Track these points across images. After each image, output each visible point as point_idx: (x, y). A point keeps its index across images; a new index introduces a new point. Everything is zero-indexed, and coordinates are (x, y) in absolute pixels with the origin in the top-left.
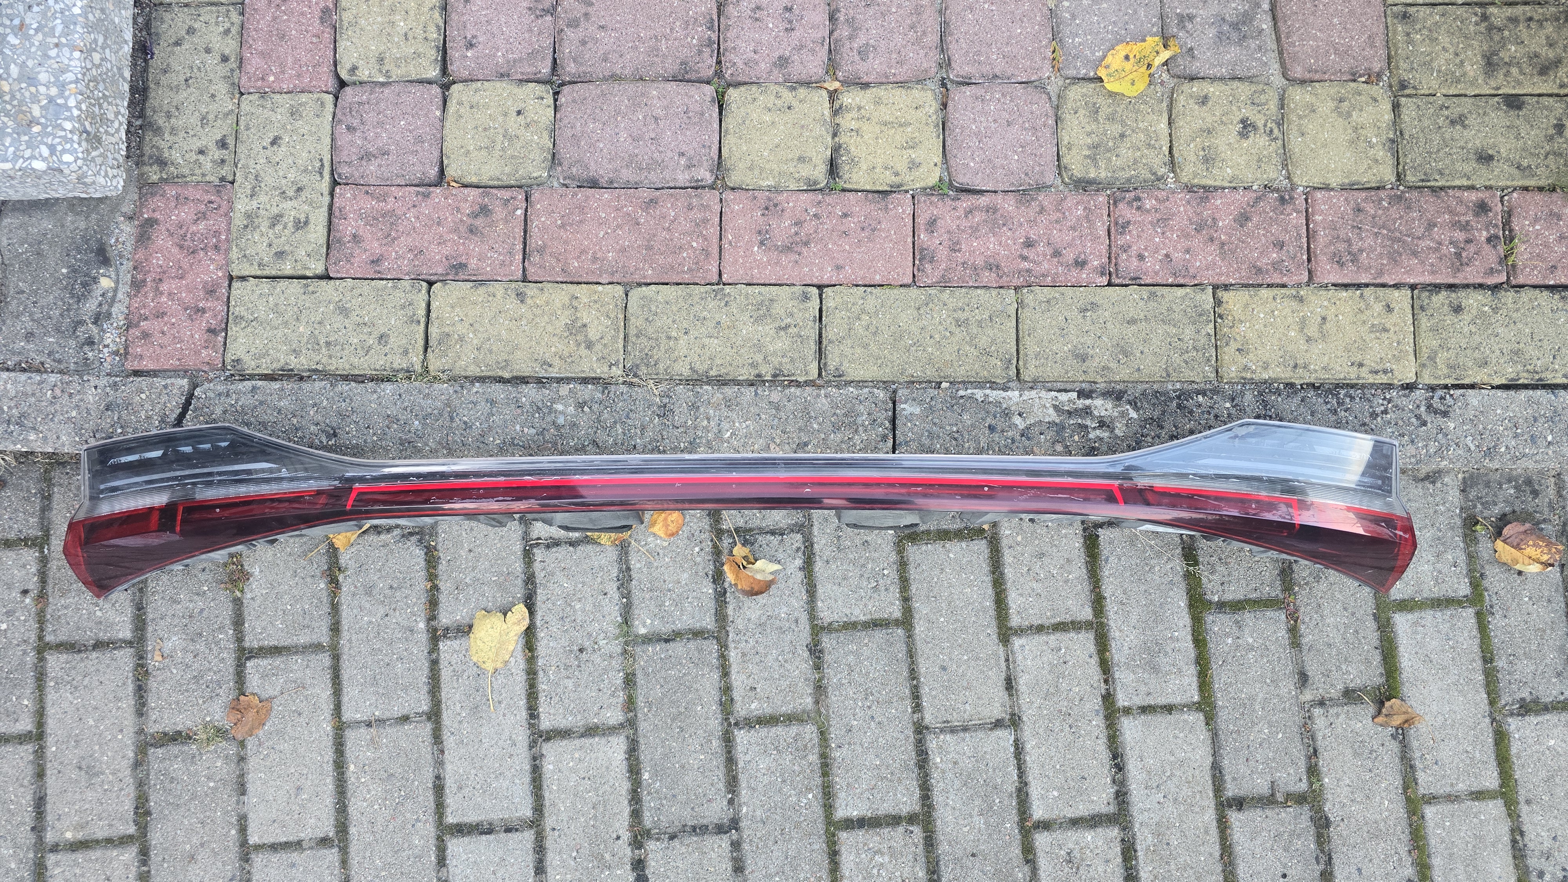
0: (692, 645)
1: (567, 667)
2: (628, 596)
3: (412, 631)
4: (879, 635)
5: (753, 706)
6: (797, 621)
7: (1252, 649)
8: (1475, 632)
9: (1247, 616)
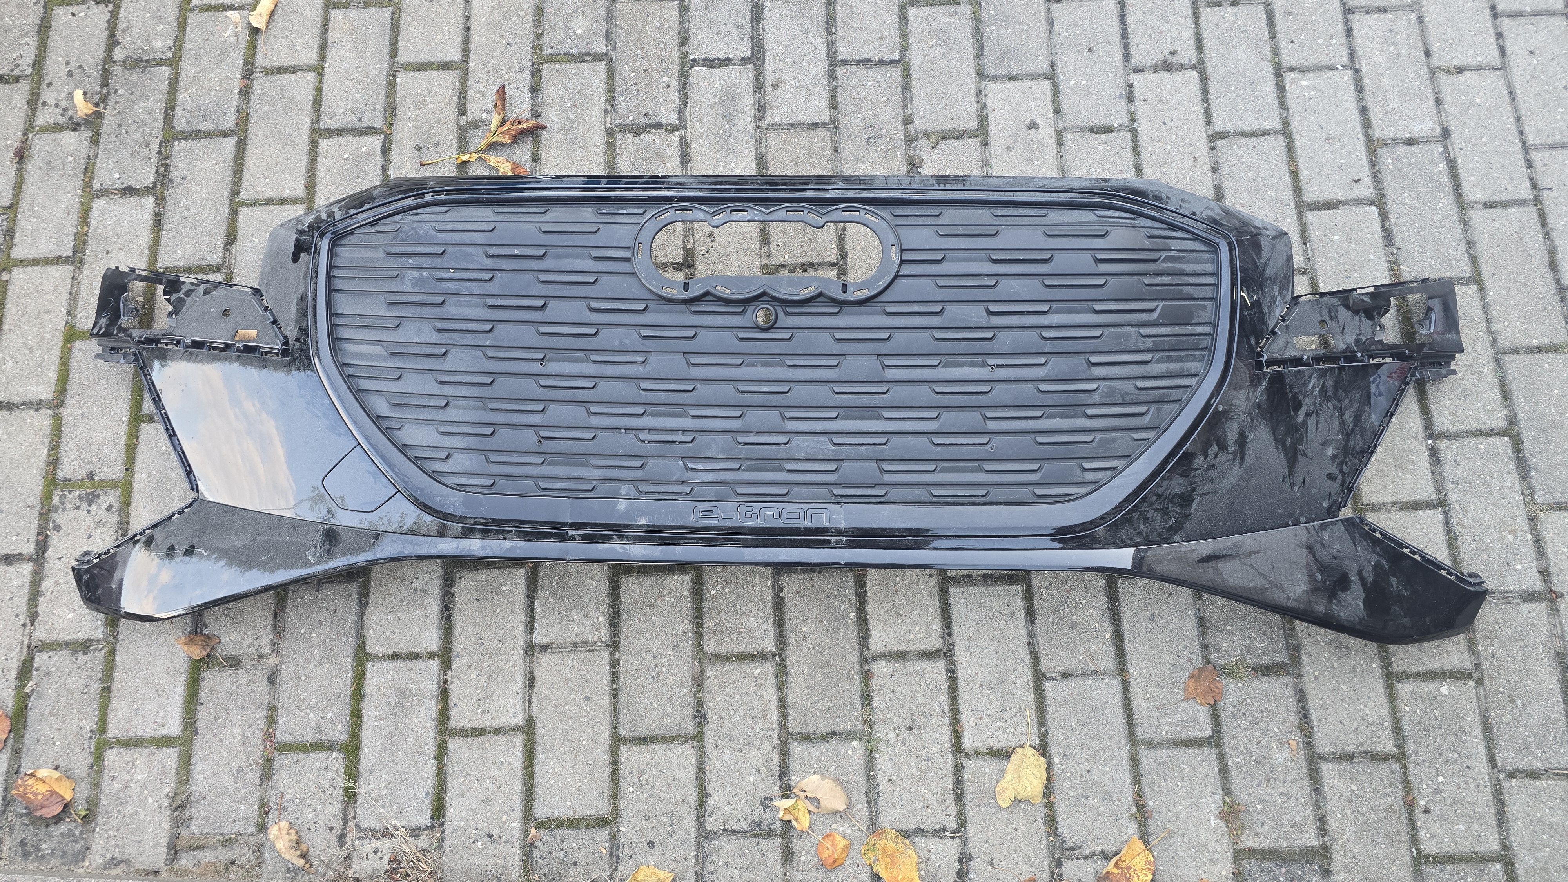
0: (811, 728)
1: (923, 714)
2: (869, 778)
3: (1065, 755)
4: (642, 731)
5: (758, 671)
6: (716, 746)
7: (312, 708)
8: (111, 715)
9: (310, 737)
